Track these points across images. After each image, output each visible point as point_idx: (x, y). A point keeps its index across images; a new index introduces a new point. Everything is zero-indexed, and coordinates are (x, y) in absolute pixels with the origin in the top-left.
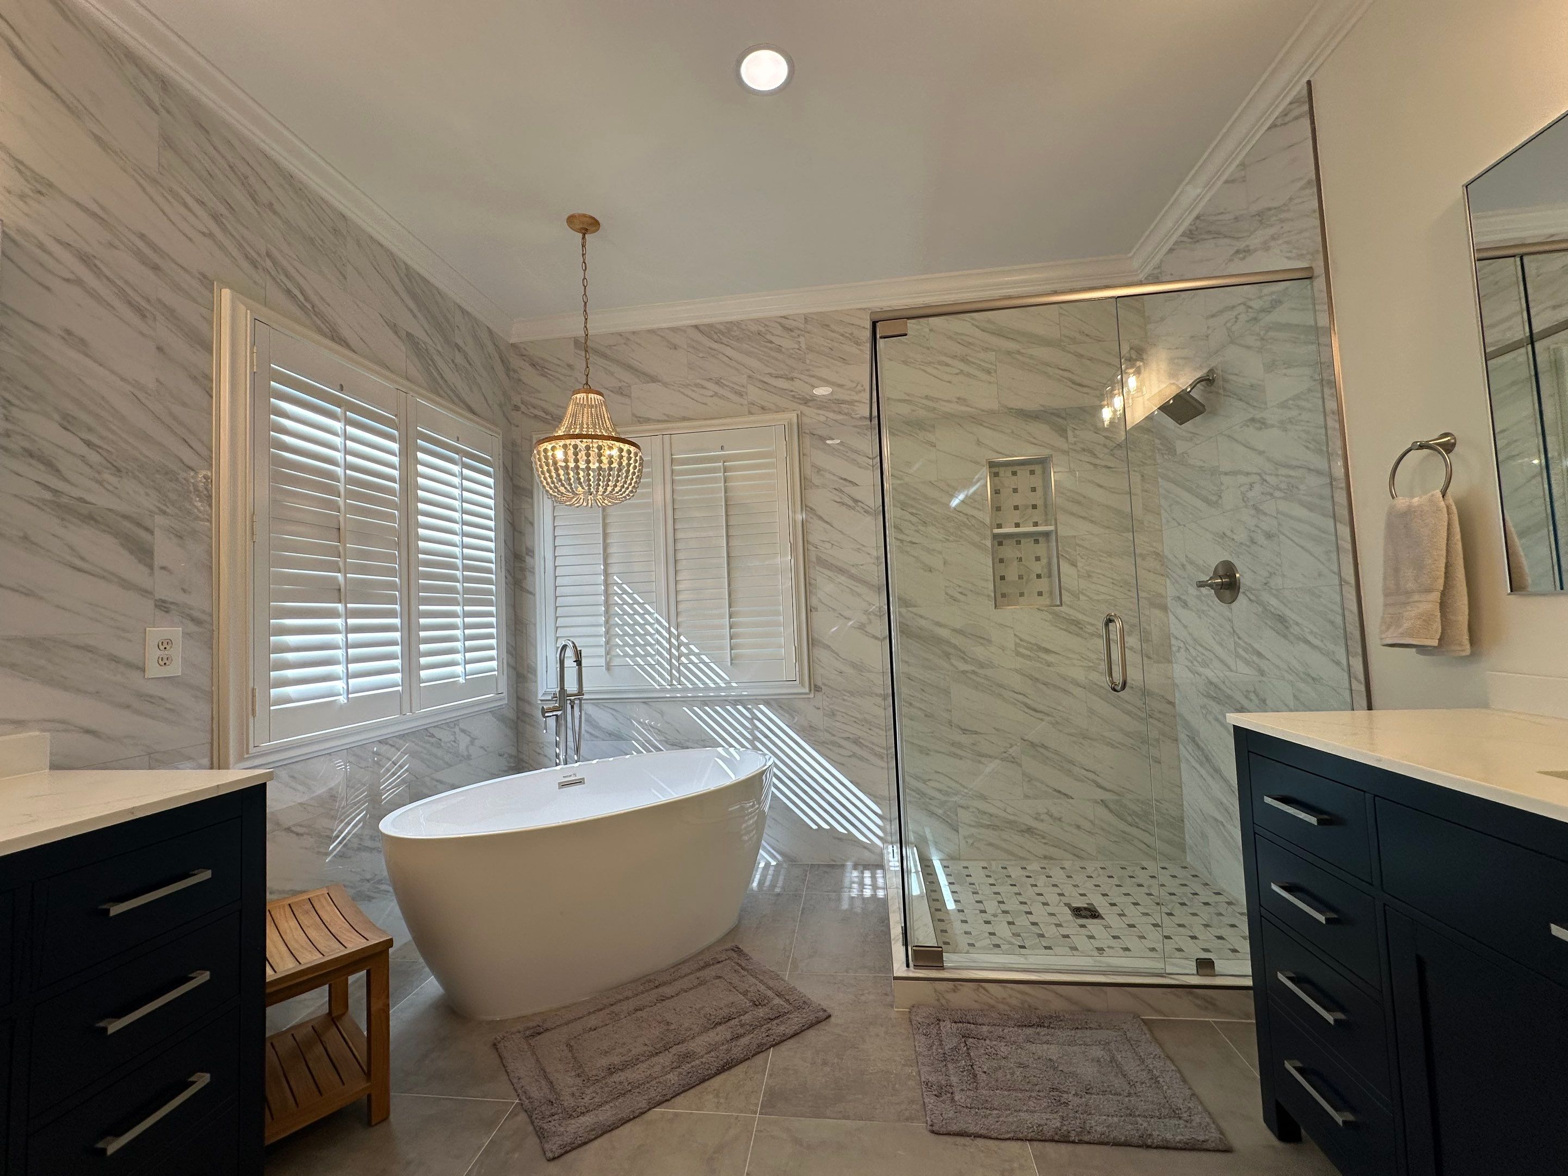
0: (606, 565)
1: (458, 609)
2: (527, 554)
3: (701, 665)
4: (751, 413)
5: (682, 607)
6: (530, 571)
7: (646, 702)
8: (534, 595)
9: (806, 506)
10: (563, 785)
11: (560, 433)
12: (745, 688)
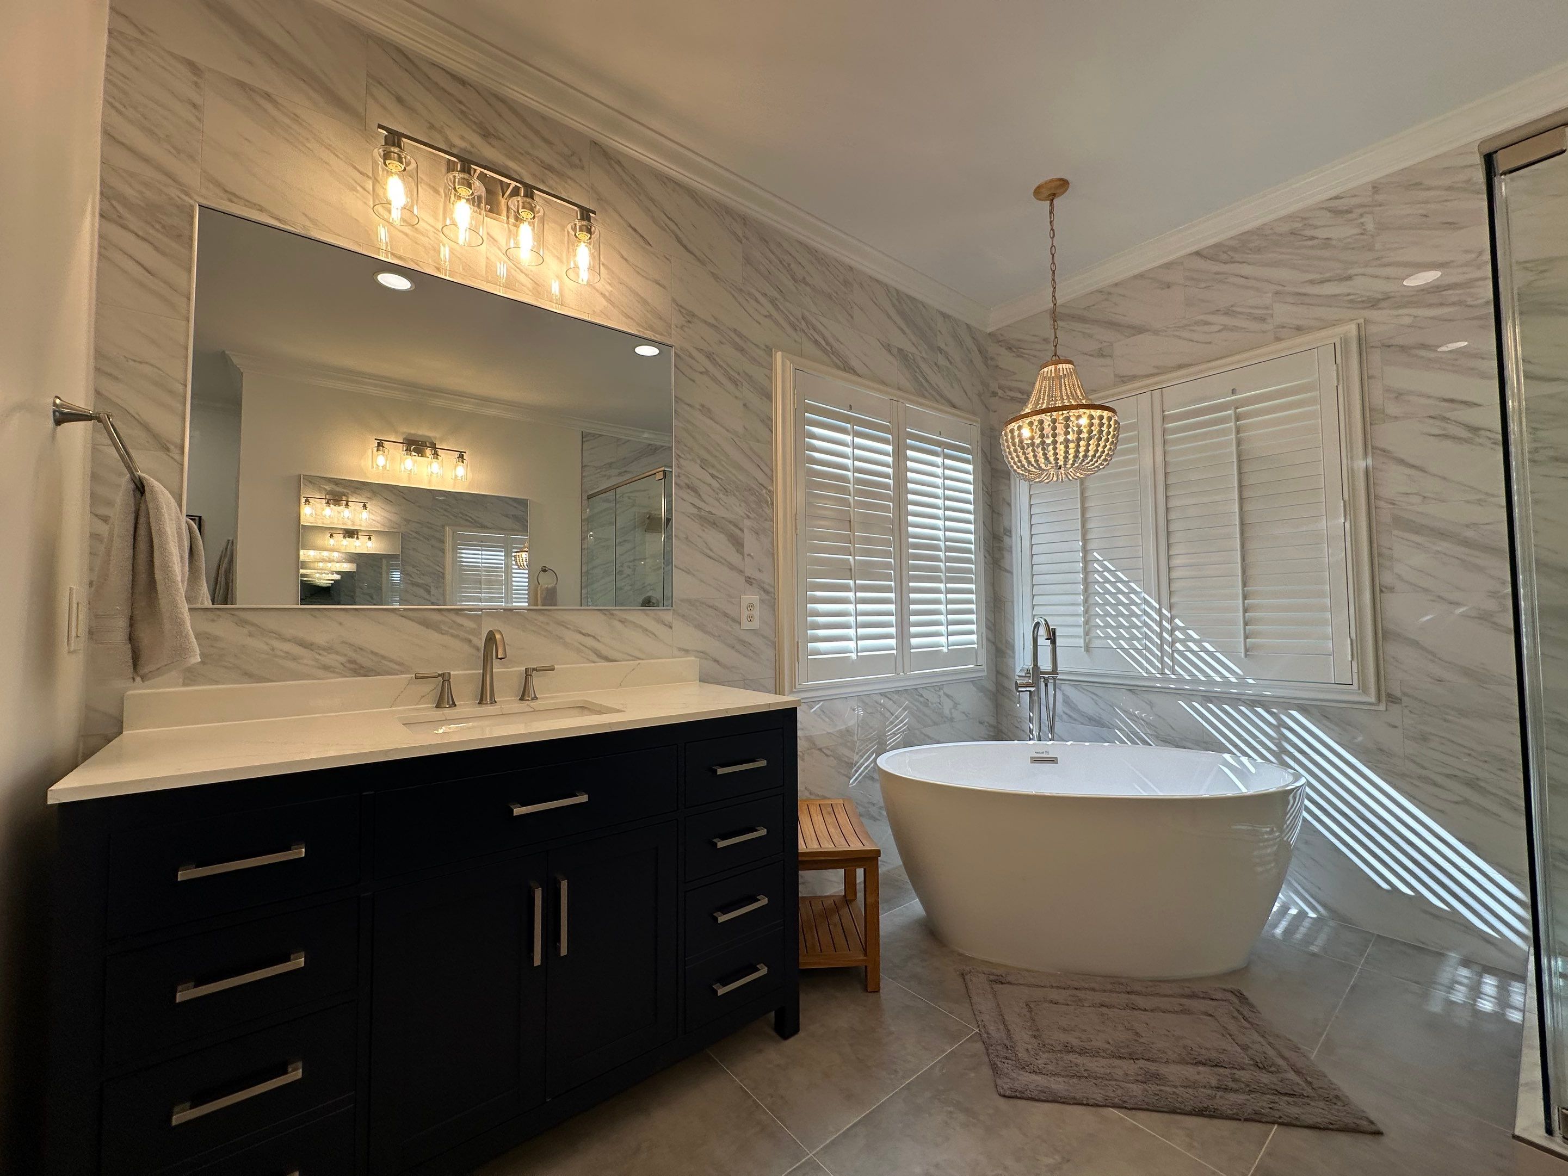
0: (1085, 540)
1: (942, 586)
2: (1005, 534)
3: (1202, 654)
4: (1278, 339)
5: (1176, 586)
6: (1008, 551)
7: (1132, 690)
8: (1012, 573)
9: (1373, 448)
10: (1036, 760)
11: (1027, 411)
12: (1267, 687)
